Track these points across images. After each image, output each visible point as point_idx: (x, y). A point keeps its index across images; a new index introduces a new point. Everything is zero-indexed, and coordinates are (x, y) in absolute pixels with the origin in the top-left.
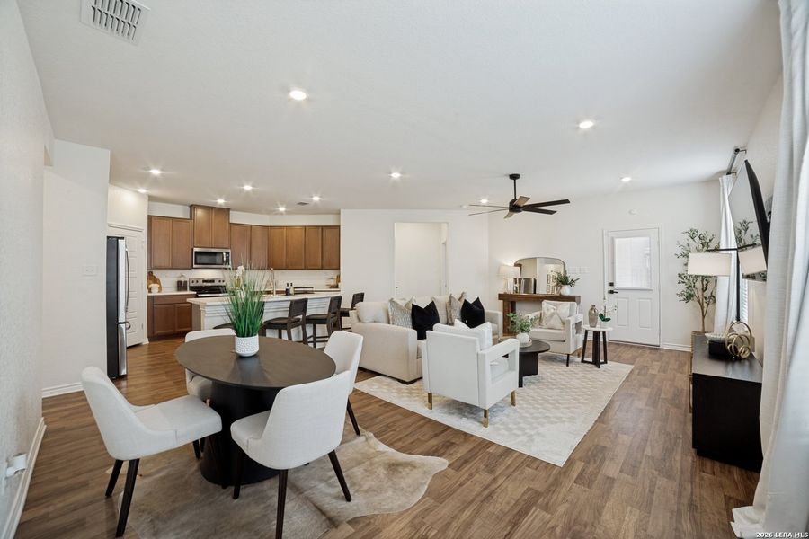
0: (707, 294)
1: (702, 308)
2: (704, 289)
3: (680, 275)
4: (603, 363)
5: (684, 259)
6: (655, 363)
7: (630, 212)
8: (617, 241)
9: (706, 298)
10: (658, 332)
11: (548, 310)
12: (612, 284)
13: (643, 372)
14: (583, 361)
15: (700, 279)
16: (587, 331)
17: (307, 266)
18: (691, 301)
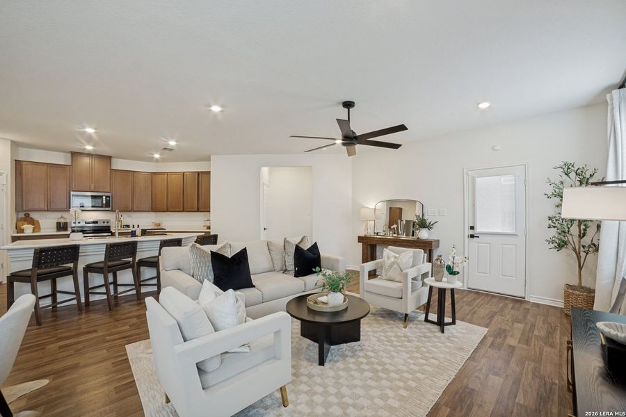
0: (586, 241)
1: (579, 258)
2: (582, 235)
3: (550, 219)
4: (449, 324)
5: (557, 200)
6: (517, 325)
7: (493, 149)
8: (478, 180)
9: (584, 247)
10: (523, 283)
11: (388, 258)
12: (472, 228)
13: (499, 340)
14: (427, 320)
15: (576, 224)
16: (431, 288)
17: (184, 208)
18: (564, 249)
